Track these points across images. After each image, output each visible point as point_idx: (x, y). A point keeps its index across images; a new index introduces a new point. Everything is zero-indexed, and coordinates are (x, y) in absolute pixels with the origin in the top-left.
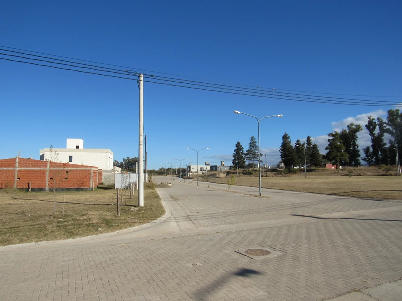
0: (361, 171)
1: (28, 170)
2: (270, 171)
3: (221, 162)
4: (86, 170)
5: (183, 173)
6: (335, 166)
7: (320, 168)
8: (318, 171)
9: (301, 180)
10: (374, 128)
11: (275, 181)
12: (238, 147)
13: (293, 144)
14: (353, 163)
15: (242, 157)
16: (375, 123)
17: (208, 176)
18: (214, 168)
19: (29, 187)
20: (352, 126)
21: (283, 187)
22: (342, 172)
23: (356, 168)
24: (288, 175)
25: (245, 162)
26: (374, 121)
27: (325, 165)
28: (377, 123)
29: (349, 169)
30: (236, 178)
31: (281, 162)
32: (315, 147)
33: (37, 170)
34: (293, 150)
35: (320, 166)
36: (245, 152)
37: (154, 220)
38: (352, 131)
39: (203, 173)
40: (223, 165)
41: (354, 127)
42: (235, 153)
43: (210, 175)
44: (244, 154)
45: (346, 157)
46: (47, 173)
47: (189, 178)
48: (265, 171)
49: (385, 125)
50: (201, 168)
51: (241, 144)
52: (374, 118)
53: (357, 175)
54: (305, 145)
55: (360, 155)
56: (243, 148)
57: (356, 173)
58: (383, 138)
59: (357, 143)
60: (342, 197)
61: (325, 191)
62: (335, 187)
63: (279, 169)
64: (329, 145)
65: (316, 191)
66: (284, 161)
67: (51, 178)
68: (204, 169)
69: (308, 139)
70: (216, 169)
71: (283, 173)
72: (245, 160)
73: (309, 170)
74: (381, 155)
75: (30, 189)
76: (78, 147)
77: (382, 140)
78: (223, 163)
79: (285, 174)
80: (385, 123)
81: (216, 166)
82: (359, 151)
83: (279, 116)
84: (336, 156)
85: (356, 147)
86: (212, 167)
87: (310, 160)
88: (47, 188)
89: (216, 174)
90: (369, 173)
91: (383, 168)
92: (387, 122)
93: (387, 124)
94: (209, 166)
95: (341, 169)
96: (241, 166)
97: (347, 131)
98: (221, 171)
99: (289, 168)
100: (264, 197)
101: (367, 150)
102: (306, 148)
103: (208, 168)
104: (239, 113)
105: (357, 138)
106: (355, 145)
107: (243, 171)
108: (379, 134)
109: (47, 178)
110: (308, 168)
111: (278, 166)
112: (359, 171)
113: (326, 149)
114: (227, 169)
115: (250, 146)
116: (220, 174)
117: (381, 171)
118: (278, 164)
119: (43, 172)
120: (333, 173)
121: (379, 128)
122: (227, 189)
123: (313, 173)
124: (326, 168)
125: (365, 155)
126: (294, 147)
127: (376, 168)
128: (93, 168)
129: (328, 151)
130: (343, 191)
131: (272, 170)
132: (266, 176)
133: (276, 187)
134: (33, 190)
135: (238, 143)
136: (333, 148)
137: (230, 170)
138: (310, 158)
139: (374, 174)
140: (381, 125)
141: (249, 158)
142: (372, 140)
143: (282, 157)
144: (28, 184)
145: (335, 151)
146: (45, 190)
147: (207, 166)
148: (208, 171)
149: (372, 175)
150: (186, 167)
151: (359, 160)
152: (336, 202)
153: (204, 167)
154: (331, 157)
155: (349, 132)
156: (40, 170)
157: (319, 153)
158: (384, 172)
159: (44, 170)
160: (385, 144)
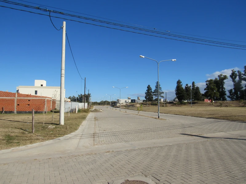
0: (228, 104)
1: (3, 99)
2: (169, 103)
3: (138, 97)
4: (42, 99)
5: (114, 104)
6: (211, 100)
7: (201, 102)
8: (200, 103)
9: (189, 109)
10: (236, 77)
11: (171, 109)
12: (149, 88)
13: (184, 87)
14: (222, 99)
15: (151, 94)
16: (236, 74)
17: (129, 106)
18: (133, 101)
19: (3, 110)
20: (221, 76)
21: (176, 113)
22: (215, 104)
23: (224, 102)
24: (180, 106)
25: (153, 97)
26: (235, 73)
27: (203, 100)
28: (237, 74)
29: (219, 102)
30: (146, 108)
31: (176, 98)
32: (198, 88)
33: (9, 99)
34: (183, 90)
35: (201, 100)
36: (153, 91)
37: (60, 137)
38: (221, 79)
39: (126, 104)
40: (139, 99)
41: (222, 76)
42: (147, 92)
43: (131, 105)
44: (152, 92)
45: (218, 95)
46: (16, 101)
47: (118, 107)
48: (165, 103)
49: (242, 75)
50: (125, 101)
51: (151, 87)
52: (235, 71)
53: (225, 106)
54: (191, 87)
55: (226, 94)
56: (152, 89)
57: (224, 105)
58: (241, 83)
59: (224, 86)
60: (219, 120)
61: (206, 116)
62: (213, 113)
63: (174, 102)
64: (207, 87)
65: (200, 116)
66: (178, 97)
67: (18, 105)
68: (127, 101)
69: (193, 83)
70: (135, 102)
71: (176, 104)
72: (153, 96)
73: (194, 103)
74: (240, 94)
75: (4, 112)
76: (42, 85)
77: (240, 85)
78: (139, 98)
79: (178, 105)
80: (243, 74)
81: (134, 100)
82: (225, 92)
83: (173, 60)
84: (211, 94)
85: (224, 89)
86: (132, 101)
87: (194, 97)
88: (15, 111)
89: (134, 105)
90: (233, 105)
91: (242, 102)
92: (244, 73)
93: (244, 75)
94: (130, 100)
95: (214, 103)
96: (150, 100)
97: (218, 79)
98: (138, 103)
99: (181, 102)
100: (161, 119)
101: (230, 91)
102: (191, 89)
103: (130, 101)
104: (144, 57)
105: (224, 83)
106: (223, 88)
107: (151, 103)
108: (238, 81)
109: (16, 105)
110: (193, 102)
111: (174, 100)
112: (226, 104)
113: (205, 89)
114: (141, 102)
115: (156, 88)
116: (137, 105)
117: (241, 104)
118: (174, 99)
119: (13, 100)
120: (210, 105)
121: (239, 77)
122: (137, 113)
123: (196, 104)
124: (205, 102)
125: (229, 94)
126: (184, 88)
127: (237, 102)
128: (47, 98)
129: (206, 91)
130: (219, 116)
131: (170, 103)
132: (166, 106)
133: (171, 113)
134: (6, 112)
135: (149, 86)
136: (209, 89)
137: (143, 103)
138: (194, 95)
139: (237, 106)
140: (240, 76)
141: (155, 95)
142: (234, 84)
143: (176, 94)
144: (3, 108)
145: (211, 91)
146: (14, 113)
147: (129, 100)
148: (129, 103)
149: (235, 106)
150: (116, 101)
151: (225, 97)
152: (216, 124)
153: (127, 100)
154: (208, 95)
155: (219, 80)
156: (11, 99)
157: (200, 92)
158: (243, 105)
159: (13, 99)
160: (243, 87)
